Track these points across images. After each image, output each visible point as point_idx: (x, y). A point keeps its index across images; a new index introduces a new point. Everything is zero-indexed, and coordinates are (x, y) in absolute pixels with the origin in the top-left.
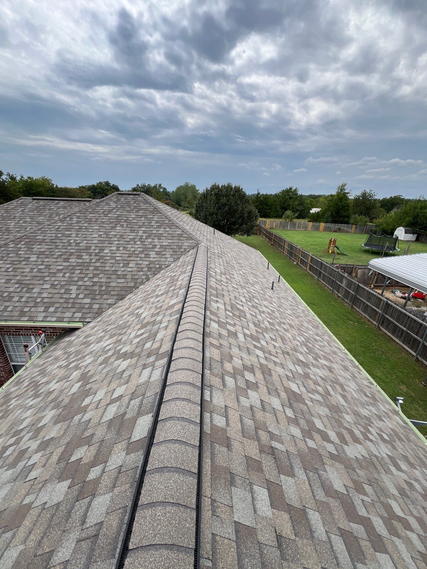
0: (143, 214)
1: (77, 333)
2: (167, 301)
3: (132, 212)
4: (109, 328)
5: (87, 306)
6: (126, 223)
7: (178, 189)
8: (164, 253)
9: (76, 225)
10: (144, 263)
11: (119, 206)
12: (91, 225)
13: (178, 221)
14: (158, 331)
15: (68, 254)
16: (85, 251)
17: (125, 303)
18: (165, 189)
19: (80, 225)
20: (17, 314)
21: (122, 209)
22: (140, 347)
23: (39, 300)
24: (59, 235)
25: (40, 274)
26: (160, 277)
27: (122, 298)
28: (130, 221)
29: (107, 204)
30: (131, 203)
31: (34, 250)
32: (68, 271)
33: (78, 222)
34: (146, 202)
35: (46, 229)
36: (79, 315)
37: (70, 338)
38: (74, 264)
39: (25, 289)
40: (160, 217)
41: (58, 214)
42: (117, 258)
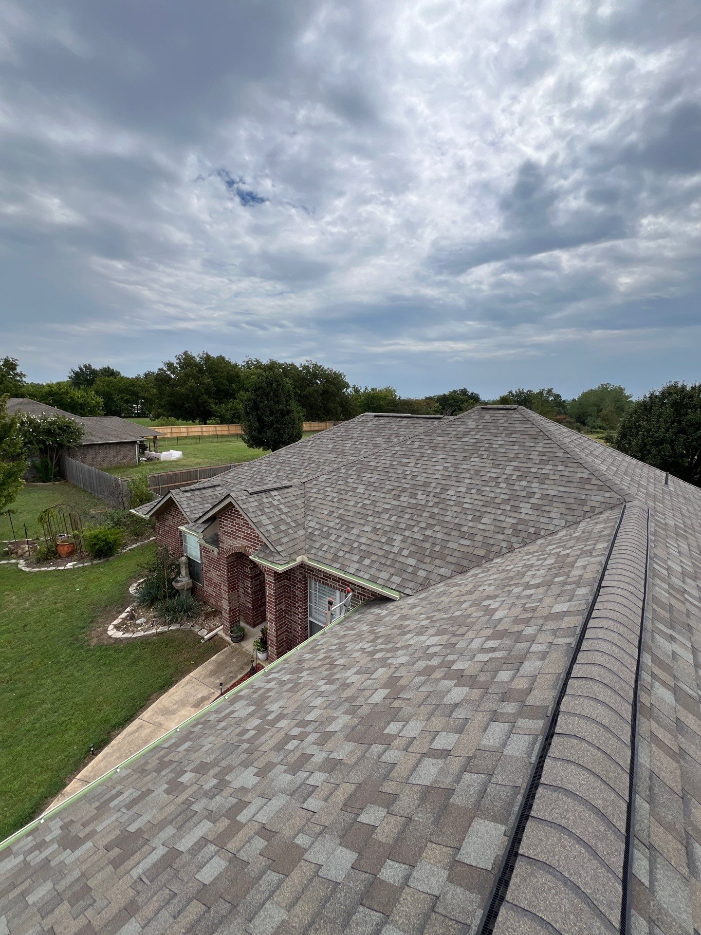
0: (519, 440)
1: (391, 606)
2: (548, 601)
3: (499, 435)
4: (438, 615)
5: (410, 570)
6: (487, 453)
7: (585, 396)
8: (547, 508)
9: (417, 450)
10: (508, 520)
11: (480, 427)
12: (435, 452)
13: (583, 455)
14: (525, 655)
15: (400, 489)
16: (422, 488)
17: (467, 581)
18: (557, 396)
19: (422, 451)
20: (330, 556)
21: (485, 431)
22: (488, 674)
23: (355, 545)
24: (395, 463)
25: (364, 511)
26: (535, 552)
27: (463, 571)
28: (495, 450)
29: (464, 423)
30: (500, 421)
31: (364, 479)
32: (396, 512)
33: (420, 447)
34: (526, 420)
35: (381, 454)
36: (397, 580)
37: (380, 611)
38: (405, 505)
39: (345, 527)
40: (548, 446)
41: (398, 436)
42: (465, 506)
